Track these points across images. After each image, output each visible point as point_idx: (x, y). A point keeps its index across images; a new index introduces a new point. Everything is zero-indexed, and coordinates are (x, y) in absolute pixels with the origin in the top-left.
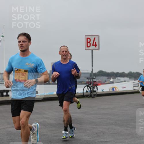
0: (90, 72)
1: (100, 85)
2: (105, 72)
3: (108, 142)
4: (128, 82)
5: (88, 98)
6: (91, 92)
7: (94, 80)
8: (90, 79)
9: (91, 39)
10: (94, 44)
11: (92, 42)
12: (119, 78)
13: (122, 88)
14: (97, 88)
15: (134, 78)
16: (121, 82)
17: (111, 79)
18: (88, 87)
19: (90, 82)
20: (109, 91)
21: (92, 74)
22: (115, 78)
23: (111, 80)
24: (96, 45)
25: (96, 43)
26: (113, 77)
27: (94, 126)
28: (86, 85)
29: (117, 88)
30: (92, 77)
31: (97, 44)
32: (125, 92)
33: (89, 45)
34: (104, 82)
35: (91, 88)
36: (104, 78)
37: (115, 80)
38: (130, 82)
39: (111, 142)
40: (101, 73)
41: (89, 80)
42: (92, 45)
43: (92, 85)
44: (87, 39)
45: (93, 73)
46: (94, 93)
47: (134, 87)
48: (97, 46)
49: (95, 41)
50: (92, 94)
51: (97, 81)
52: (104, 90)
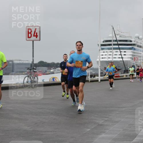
0: (31, 63)
1: (40, 75)
2: (46, 63)
3: (47, 131)
7: (35, 70)
10: (35, 35)
11: (33, 33)
17: (51, 69)
20: (50, 82)
21: (33, 65)
23: (52, 71)
24: (37, 36)
25: (37, 33)
26: (53, 67)
27: (34, 116)
30: (33, 68)
31: (38, 34)
33: (30, 36)
34: (45, 73)
36: (45, 68)
37: (55, 70)
39: (51, 131)
40: (42, 64)
41: (30, 71)
42: (33, 35)
44: (29, 29)
45: (33, 63)
48: (38, 37)
51: (38, 71)
52: (44, 81)
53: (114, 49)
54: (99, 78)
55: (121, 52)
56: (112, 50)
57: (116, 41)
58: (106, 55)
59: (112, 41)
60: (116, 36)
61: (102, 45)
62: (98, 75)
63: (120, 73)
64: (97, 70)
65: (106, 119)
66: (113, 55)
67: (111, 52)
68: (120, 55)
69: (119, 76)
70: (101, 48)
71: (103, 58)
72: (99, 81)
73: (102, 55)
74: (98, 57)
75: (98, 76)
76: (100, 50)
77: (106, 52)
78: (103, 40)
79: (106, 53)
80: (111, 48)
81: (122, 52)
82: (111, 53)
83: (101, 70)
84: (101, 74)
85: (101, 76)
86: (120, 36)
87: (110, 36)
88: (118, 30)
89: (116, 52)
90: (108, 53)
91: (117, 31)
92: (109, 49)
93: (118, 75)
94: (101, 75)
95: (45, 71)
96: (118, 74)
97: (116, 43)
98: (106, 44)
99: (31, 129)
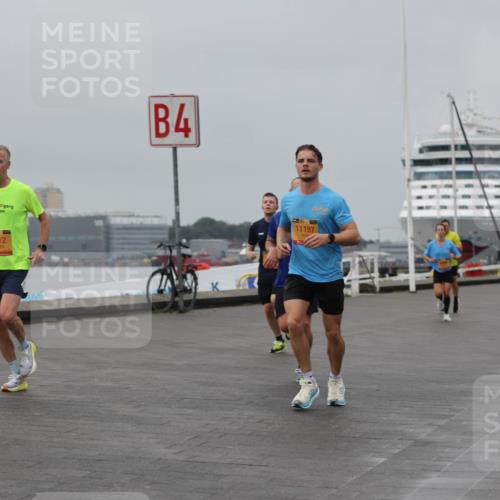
0: (170, 223)
1: (204, 268)
2: (222, 224)
3: (238, 465)
5: (166, 312)
6: (175, 291)
7: (184, 251)
8: (170, 248)
9: (169, 107)
10: (182, 126)
11: (172, 120)
14: (195, 278)
17: (241, 247)
18: (163, 275)
19: (171, 257)
21: (177, 231)
23: (243, 252)
24: (186, 131)
25: (186, 121)
27: (190, 411)
28: (156, 269)
30: (177, 241)
31: (192, 125)
33: (162, 128)
34: (219, 259)
35: (175, 277)
36: (219, 244)
39: (251, 465)
40: (209, 228)
41: (168, 253)
42: (172, 129)
43: (176, 268)
44: (157, 107)
45: (179, 226)
46: (187, 297)
48: (192, 134)
49: (184, 115)
50: (177, 299)
51: (195, 254)
52: (218, 287)
53: (461, 175)
54: (412, 278)
55: (483, 186)
56: (451, 178)
57: (466, 147)
58: (431, 197)
59: (453, 147)
60: (466, 130)
61: (417, 163)
62: (407, 268)
63: (485, 261)
64: (404, 250)
65: (443, 422)
66: (455, 198)
67: (450, 186)
68: (480, 197)
69: (480, 272)
70: (412, 174)
71: (421, 208)
72: (412, 288)
73: (419, 197)
74: (406, 204)
75: (407, 272)
76: (409, 180)
77: (433, 186)
78: (418, 146)
79: (433, 192)
80: (450, 173)
81: (487, 186)
82: (449, 192)
83: (418, 251)
84: (418, 265)
85: (418, 270)
86: (479, 132)
87: (443, 131)
88: (470, 110)
89: (467, 186)
90: (438, 191)
91: (468, 113)
92: (442, 176)
93: (476, 268)
94: (416, 268)
95: (219, 255)
96: (477, 265)
97: (465, 154)
98: (432, 160)
99: (181, 457)
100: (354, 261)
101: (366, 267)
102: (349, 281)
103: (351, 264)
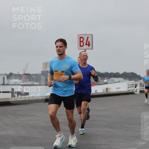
1: (93, 86)
2: (99, 73)
3: (101, 145)
4: (122, 83)
9: (84, 38)
10: (88, 43)
11: (85, 42)
12: (113, 79)
13: (116, 88)
15: (128, 79)
16: (116, 82)
17: (104, 79)
20: (103, 93)
22: (109, 79)
23: (105, 81)
24: (89, 45)
25: (89, 42)
26: (107, 77)
29: (110, 89)
31: (91, 43)
32: (119, 93)
33: (82, 44)
34: (98, 83)
37: (109, 81)
38: (125, 82)
39: (105, 145)
42: (85, 44)
44: (80, 38)
47: (129, 88)
48: (91, 46)
49: (89, 40)
52: (97, 91)
99: (84, 143)
100: (138, 83)
101: (142, 85)
102: (137, 89)
103: (137, 84)
